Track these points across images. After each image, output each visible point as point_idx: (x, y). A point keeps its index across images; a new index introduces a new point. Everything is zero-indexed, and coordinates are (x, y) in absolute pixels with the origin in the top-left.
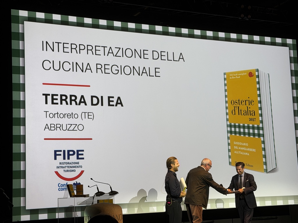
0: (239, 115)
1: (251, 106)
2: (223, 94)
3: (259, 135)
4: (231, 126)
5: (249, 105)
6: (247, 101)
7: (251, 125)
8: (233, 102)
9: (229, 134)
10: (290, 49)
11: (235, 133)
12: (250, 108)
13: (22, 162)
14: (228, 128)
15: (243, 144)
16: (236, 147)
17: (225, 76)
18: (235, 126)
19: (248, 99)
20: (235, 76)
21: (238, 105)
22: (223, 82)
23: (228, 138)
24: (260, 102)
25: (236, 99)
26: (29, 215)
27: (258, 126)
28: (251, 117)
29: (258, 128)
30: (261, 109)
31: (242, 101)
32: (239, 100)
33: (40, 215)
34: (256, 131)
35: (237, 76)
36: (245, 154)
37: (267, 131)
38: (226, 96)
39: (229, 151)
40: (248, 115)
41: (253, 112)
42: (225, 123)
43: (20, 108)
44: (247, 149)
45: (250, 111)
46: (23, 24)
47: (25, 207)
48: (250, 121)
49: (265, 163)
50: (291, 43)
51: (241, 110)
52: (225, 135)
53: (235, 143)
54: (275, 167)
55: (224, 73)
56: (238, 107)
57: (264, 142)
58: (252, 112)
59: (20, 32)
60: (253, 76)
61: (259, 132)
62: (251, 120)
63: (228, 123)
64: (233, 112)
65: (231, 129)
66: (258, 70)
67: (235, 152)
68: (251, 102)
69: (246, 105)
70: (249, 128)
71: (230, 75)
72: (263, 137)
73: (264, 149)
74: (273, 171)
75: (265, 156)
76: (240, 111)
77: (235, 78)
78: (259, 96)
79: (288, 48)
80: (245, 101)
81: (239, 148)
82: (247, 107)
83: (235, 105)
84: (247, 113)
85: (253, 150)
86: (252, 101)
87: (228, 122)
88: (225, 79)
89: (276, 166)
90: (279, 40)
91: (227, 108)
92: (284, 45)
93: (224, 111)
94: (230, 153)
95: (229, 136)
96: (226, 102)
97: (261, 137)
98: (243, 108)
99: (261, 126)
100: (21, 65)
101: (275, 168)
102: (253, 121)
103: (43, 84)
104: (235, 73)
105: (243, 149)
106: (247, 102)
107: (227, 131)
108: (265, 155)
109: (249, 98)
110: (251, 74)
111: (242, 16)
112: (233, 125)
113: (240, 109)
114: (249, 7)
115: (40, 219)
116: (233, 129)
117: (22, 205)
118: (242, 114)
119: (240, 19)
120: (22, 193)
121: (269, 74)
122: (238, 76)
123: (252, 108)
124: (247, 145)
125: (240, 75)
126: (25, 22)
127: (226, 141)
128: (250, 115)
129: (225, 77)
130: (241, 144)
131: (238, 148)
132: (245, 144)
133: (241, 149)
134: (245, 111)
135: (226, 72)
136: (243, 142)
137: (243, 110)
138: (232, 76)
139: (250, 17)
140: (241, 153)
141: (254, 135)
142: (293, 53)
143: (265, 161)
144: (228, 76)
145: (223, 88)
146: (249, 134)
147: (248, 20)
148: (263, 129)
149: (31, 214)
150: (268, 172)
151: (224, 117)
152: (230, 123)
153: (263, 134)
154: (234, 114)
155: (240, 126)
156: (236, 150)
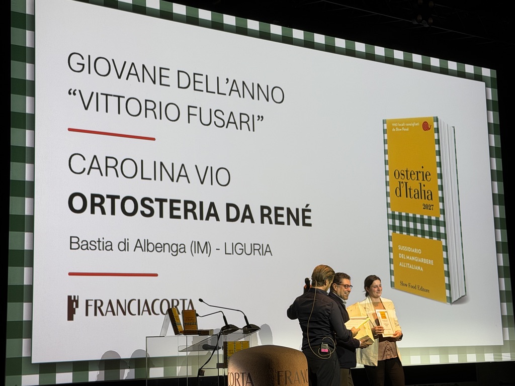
0: (407, 197)
1: (425, 182)
2: (381, 157)
3: (439, 235)
4: (393, 217)
5: (423, 180)
6: (420, 172)
7: (426, 217)
8: (398, 174)
9: (391, 231)
10: (487, 86)
11: (401, 229)
12: (424, 186)
13: (26, 269)
14: (389, 220)
15: (413, 251)
16: (401, 256)
17: (385, 125)
18: (400, 218)
19: (422, 170)
20: (400, 127)
21: (406, 180)
22: (380, 137)
23: (390, 238)
24: (440, 176)
25: (402, 168)
26: (38, 376)
27: (438, 219)
28: (427, 202)
29: (438, 223)
30: (441, 188)
31: (412, 173)
32: (407, 171)
33: (57, 375)
34: (434, 229)
35: (403, 127)
36: (416, 268)
37: (451, 230)
38: (386, 162)
39: (391, 261)
40: (421, 198)
41: (430, 193)
42: (383, 212)
43: (25, 162)
44: (420, 261)
45: (424, 191)
47: (30, 358)
48: (424, 208)
49: (449, 287)
50: (489, 75)
51: (410, 189)
52: (385, 232)
53: (401, 248)
54: (464, 294)
55: (383, 120)
56: (406, 183)
57: (446, 248)
58: (428, 193)
59: (27, 13)
60: (429, 129)
61: (438, 229)
62: (426, 207)
63: (390, 212)
64: (398, 192)
65: (394, 222)
66: (436, 120)
67: (400, 265)
68: (426, 176)
69: (418, 179)
70: (422, 221)
71: (394, 125)
72: (446, 238)
73: (447, 261)
74: (461, 300)
75: (448, 274)
76: (408, 191)
77: (401, 130)
78: (440, 164)
79: (484, 83)
80: (416, 173)
81: (408, 257)
82: (421, 184)
83: (400, 180)
84: (420, 194)
85: (430, 262)
86: (428, 174)
87: (389, 209)
88: (385, 131)
89: (466, 291)
90: (469, 69)
91: (387, 184)
92: (478, 77)
93: (383, 189)
94: (392, 265)
95: (391, 235)
96: (387, 173)
97: (442, 240)
98: (414, 184)
99: (441, 218)
100: (28, 78)
101: (464, 296)
102: (430, 209)
104: (401, 121)
105: (413, 258)
106: (420, 175)
107: (388, 225)
108: (448, 272)
109: (423, 167)
110: (426, 126)
111: (420, 18)
112: (397, 215)
113: (408, 188)
114: (431, 4)
115: (58, 382)
116: (397, 223)
117: (24, 355)
118: (412, 196)
119: (416, 23)
120: (25, 329)
121: (454, 127)
122: (406, 127)
123: (428, 186)
124: (419, 251)
125: (409, 127)
127: (385, 244)
128: (425, 199)
129: (385, 128)
130: (409, 249)
131: (406, 257)
132: (416, 251)
133: (411, 259)
134: (416, 191)
135: (387, 118)
136: (413, 247)
137: (413, 189)
138: (396, 127)
139: (432, 21)
140: (410, 267)
141: (431, 234)
142: (491, 94)
143: (448, 283)
144: (390, 127)
145: (381, 147)
146: (423, 233)
147: (427, 26)
148: (444, 224)
149: (40, 373)
150: (453, 301)
151: (383, 200)
152: (392, 212)
153: (445, 234)
154: (398, 195)
155: (409, 217)
156: (402, 260)
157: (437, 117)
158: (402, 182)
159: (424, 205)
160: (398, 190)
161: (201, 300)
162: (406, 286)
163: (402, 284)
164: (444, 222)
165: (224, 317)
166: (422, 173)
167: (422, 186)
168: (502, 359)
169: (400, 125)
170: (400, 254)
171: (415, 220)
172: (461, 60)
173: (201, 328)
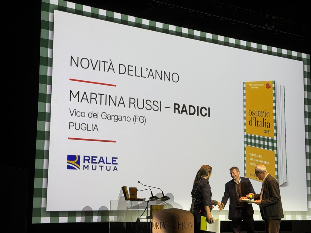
0: (255, 126)
1: (266, 118)
2: (242, 103)
3: (273, 148)
4: (247, 137)
5: (265, 116)
6: (263, 112)
7: (266, 137)
8: (250, 113)
9: (246, 145)
10: (304, 64)
11: (251, 144)
12: (266, 120)
13: (45, 160)
14: (245, 138)
16: (251, 159)
17: (245, 85)
18: (251, 137)
19: (264, 111)
20: (253, 86)
21: (255, 116)
22: (242, 92)
23: (245, 149)
24: (275, 114)
25: (253, 109)
26: (49, 218)
27: (272, 139)
28: (267, 129)
29: (273, 141)
30: (275, 121)
31: (259, 112)
32: (256, 111)
33: (60, 218)
34: (270, 144)
35: (255, 86)
37: (280, 145)
38: (244, 106)
39: (245, 162)
40: (264, 127)
41: (269, 124)
42: (242, 134)
43: (46, 102)
44: (261, 162)
45: (266, 123)
46: (53, 12)
47: (46, 208)
48: (265, 133)
49: (277, 177)
50: (306, 57)
51: (257, 121)
52: (242, 145)
53: (250, 154)
54: (286, 182)
55: (244, 82)
56: (255, 118)
57: (276, 155)
58: (268, 124)
59: (50, 21)
60: (270, 88)
61: (273, 144)
62: (266, 132)
63: (246, 134)
64: (250, 123)
65: (247, 140)
66: (274, 82)
67: (250, 164)
68: (267, 114)
69: (262, 116)
70: (264, 140)
71: (250, 85)
72: (277, 150)
73: (277, 163)
74: (284, 185)
76: (256, 122)
77: (253, 88)
78: (275, 108)
79: (303, 62)
80: (261, 113)
81: (255, 160)
82: (264, 119)
83: (252, 116)
84: (263, 124)
85: (267, 163)
86: (268, 113)
87: (245, 132)
88: (244, 89)
89: (287, 180)
90: (294, 54)
91: (244, 118)
92: (299, 59)
93: (242, 121)
94: (245, 164)
95: (245, 147)
96: (244, 112)
97: (274, 150)
98: (260, 119)
99: (275, 138)
100: (49, 57)
102: (268, 133)
104: (254, 83)
105: (258, 161)
106: (264, 114)
107: (244, 141)
108: (277, 169)
109: (265, 109)
110: (268, 86)
111: (267, 25)
112: (249, 136)
113: (256, 121)
114: (273, 17)
115: (60, 222)
116: (249, 140)
117: (42, 206)
118: (259, 125)
119: (264, 28)
120: (43, 193)
121: (284, 87)
122: (256, 86)
123: (268, 120)
125: (258, 86)
126: (55, 10)
127: (242, 152)
128: (266, 127)
129: (245, 87)
130: (256, 155)
131: (253, 160)
132: (259, 156)
133: (256, 161)
134: (261, 123)
135: (246, 81)
136: (258, 154)
137: (259, 121)
138: (251, 86)
139: (273, 27)
141: (268, 147)
142: (306, 68)
143: (277, 175)
144: (248, 86)
145: (242, 97)
146: (264, 146)
147: (271, 30)
148: (276, 142)
149: (51, 216)
151: (242, 127)
152: (247, 134)
153: (277, 147)
154: (251, 124)
155: (256, 137)
156: (251, 161)
157: (274, 81)
158: (253, 118)
159: (265, 130)
160: (251, 122)
161: (139, 182)
162: (253, 176)
163: (251, 175)
164: (276, 140)
165: (151, 192)
166: (264, 112)
167: (264, 120)
168: (306, 219)
169: (253, 85)
170: (250, 158)
172: (290, 48)
173: (138, 197)
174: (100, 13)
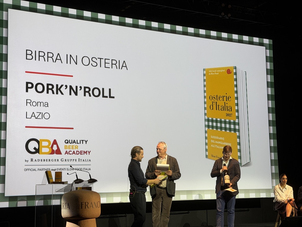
0: (217, 110)
1: (228, 102)
2: (202, 89)
3: (235, 130)
4: (208, 120)
5: (227, 100)
6: (225, 96)
7: (227, 120)
8: (211, 98)
9: (207, 128)
10: (266, 49)
11: (213, 127)
12: (227, 104)
13: (2, 149)
14: (206, 122)
15: (219, 138)
16: (213, 141)
17: (205, 72)
18: (212, 121)
19: (226, 95)
20: (214, 73)
21: (216, 101)
22: (202, 78)
23: (206, 132)
24: (237, 98)
25: (214, 94)
28: (228, 112)
29: (234, 123)
30: (237, 105)
31: (220, 97)
32: (217, 96)
33: (18, 202)
34: (232, 126)
35: (215, 72)
36: (221, 148)
37: (243, 127)
38: (205, 92)
39: (206, 144)
40: (225, 110)
42: (202, 118)
43: (2, 95)
44: (223, 144)
45: (227, 106)
46: (7, 11)
47: (4, 194)
48: (226, 116)
49: (240, 157)
50: (268, 43)
51: (218, 106)
52: (203, 129)
53: (212, 137)
54: (249, 161)
55: (204, 69)
56: (216, 102)
57: (239, 137)
58: (229, 107)
59: (4, 19)
60: (231, 73)
61: (235, 127)
62: (228, 115)
63: (206, 118)
64: (211, 107)
65: (208, 123)
66: (235, 68)
67: (212, 146)
68: (228, 98)
69: (223, 100)
70: (225, 122)
72: (239, 132)
73: (239, 144)
74: (247, 165)
76: (217, 106)
78: (237, 92)
79: (265, 47)
80: (222, 97)
81: (216, 142)
82: (225, 103)
83: (213, 101)
84: (224, 108)
86: (229, 97)
87: (206, 116)
88: (204, 75)
89: (250, 160)
90: (256, 40)
91: (205, 103)
92: (261, 44)
93: (202, 106)
94: (207, 146)
95: (206, 130)
96: (205, 97)
97: (237, 132)
98: (221, 103)
99: (237, 121)
100: (4, 52)
101: (249, 162)
102: (230, 116)
103: (26, 72)
104: (214, 69)
105: (219, 142)
106: (225, 98)
107: (205, 125)
108: (240, 150)
109: (226, 94)
110: (229, 71)
111: (223, 14)
112: (210, 120)
113: (217, 105)
114: (230, 6)
115: (19, 206)
116: (210, 124)
118: (220, 109)
119: (221, 17)
120: (2, 179)
121: (246, 72)
122: (217, 72)
123: (229, 104)
124: (223, 139)
125: (218, 72)
126: (9, 9)
127: (203, 135)
128: (227, 111)
129: (205, 73)
130: (217, 138)
131: (215, 142)
133: (218, 142)
134: (222, 106)
135: (206, 68)
136: (219, 137)
137: (220, 105)
138: (211, 72)
139: (230, 15)
140: (218, 147)
141: (230, 129)
142: (269, 53)
143: (239, 155)
144: (208, 72)
145: (202, 83)
146: (226, 129)
147: (228, 18)
148: (238, 124)
149: (9, 201)
150: (242, 165)
151: (203, 112)
152: (208, 118)
153: (239, 129)
154: (212, 109)
155: (217, 120)
156: (213, 144)
157: (236, 67)
159: (227, 114)
162: (215, 157)
163: (212, 156)
164: (239, 123)
165: (76, 175)
167: (226, 104)
168: (271, 196)
169: (213, 71)
170: (211, 140)
171: (221, 122)
172: (251, 35)
173: (63, 180)
174: (54, 10)
